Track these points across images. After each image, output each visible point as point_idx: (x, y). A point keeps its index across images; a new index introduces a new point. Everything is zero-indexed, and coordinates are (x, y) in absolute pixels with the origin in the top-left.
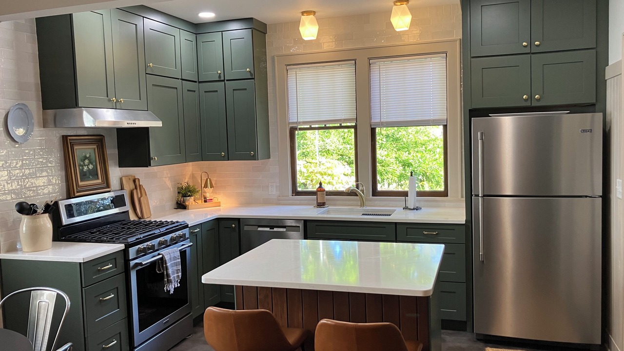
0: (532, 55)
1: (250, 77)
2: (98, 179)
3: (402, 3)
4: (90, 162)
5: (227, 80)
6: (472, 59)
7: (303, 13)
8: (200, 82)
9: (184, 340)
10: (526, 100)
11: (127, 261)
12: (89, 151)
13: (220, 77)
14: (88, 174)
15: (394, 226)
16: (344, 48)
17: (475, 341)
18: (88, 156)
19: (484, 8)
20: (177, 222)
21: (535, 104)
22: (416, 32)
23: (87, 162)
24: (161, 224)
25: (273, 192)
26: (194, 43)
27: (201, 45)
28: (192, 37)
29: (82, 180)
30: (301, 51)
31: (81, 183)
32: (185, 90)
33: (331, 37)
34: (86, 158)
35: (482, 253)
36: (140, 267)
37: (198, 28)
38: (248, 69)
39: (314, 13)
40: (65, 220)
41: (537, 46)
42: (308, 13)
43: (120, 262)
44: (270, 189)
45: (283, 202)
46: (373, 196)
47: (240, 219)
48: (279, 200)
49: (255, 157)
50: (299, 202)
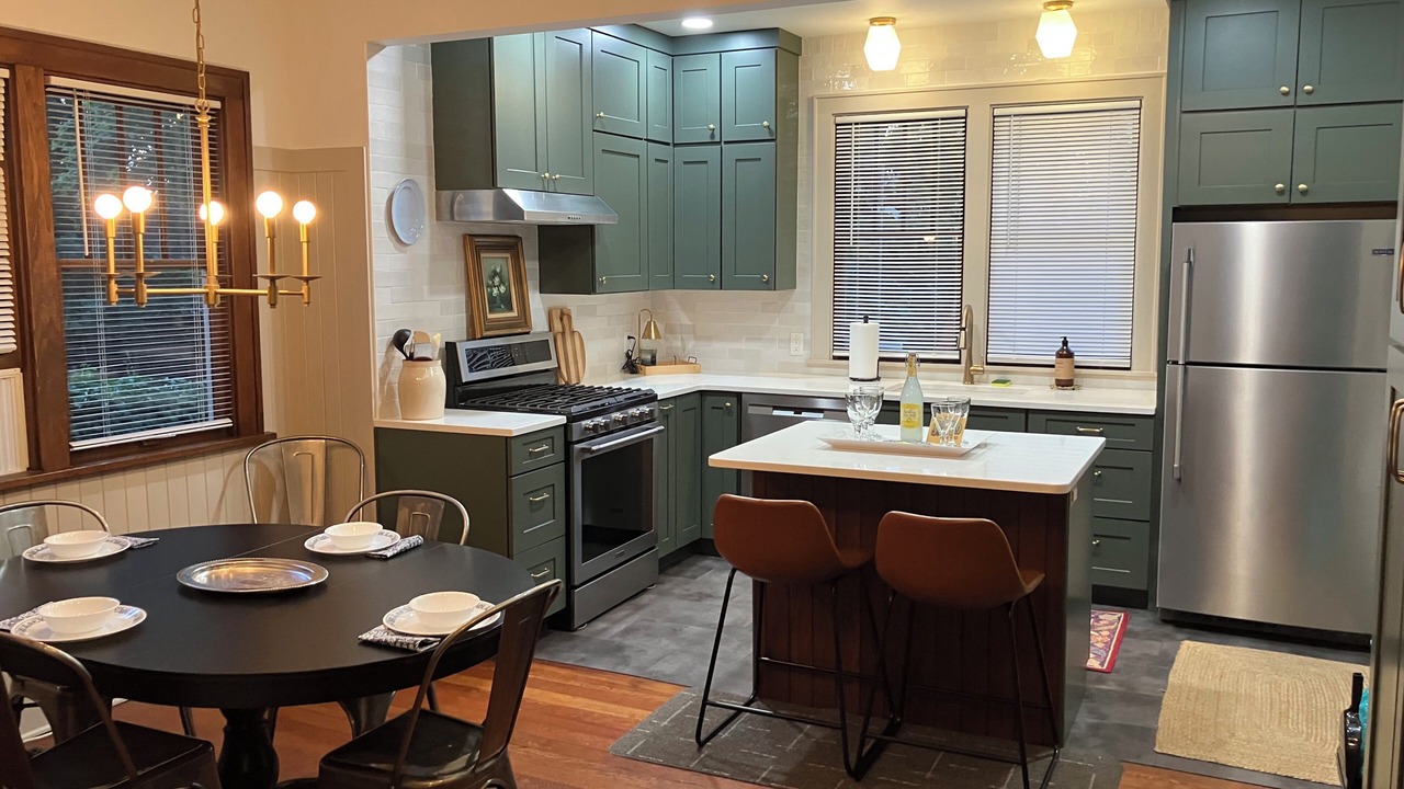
0: (1298, 110)
1: (769, 138)
2: (511, 309)
3: (1060, 7)
4: (502, 282)
5: (726, 142)
6: (1184, 115)
7: (873, 21)
8: (675, 145)
9: (644, 591)
10: (1281, 192)
11: (568, 444)
12: (500, 262)
13: (712, 136)
14: (498, 301)
15: (1023, 415)
16: (946, 85)
17: (1157, 624)
18: (498, 270)
19: (1209, 20)
20: (638, 390)
21: (1297, 199)
22: (1087, 56)
23: (497, 280)
24: (611, 392)
25: (799, 350)
26: (669, 72)
27: (679, 73)
28: (665, 62)
29: (491, 312)
30: (865, 90)
31: (490, 316)
32: (652, 160)
33: (924, 64)
34: (495, 274)
35: (1180, 466)
36: (588, 456)
37: (676, 45)
38: (765, 123)
39: (894, 20)
40: (467, 376)
41: (1309, 93)
42: (882, 20)
43: (560, 443)
44: (793, 345)
45: (815, 370)
46: (988, 364)
47: (741, 393)
48: (809, 366)
49: (770, 285)
50: (844, 371)
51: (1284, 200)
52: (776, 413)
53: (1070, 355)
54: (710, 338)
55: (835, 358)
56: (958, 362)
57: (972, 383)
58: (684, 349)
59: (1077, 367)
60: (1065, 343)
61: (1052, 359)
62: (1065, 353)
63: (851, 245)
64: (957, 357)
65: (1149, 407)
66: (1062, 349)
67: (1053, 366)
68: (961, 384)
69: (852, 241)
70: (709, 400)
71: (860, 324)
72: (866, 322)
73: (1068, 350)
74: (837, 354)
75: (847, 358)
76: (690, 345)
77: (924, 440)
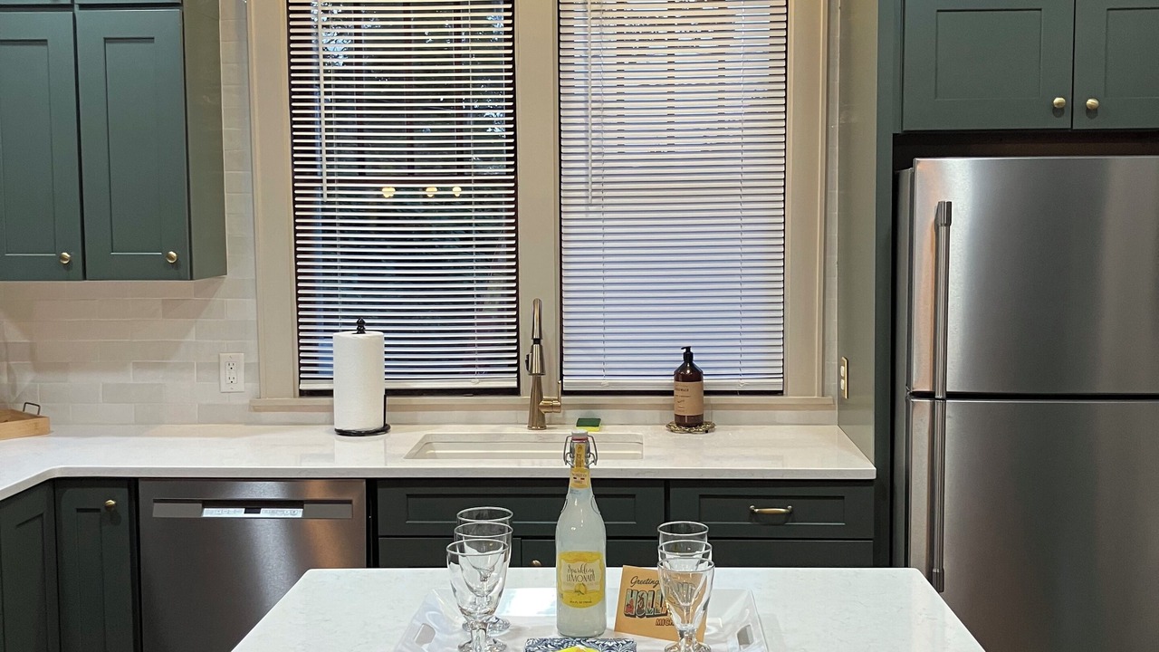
1: (171, 0)
5: (83, 6)
10: (1060, 110)
15: (660, 490)
25: (236, 383)
44: (225, 374)
45: (265, 415)
46: (565, 393)
47: (136, 480)
48: (256, 409)
49: (182, 270)
50: (324, 416)
51: (1063, 123)
52: (209, 513)
53: (697, 376)
54: (63, 367)
55: (303, 393)
56: (514, 392)
57: (543, 428)
58: (14, 389)
59: (708, 393)
60: (688, 356)
61: (667, 382)
62: (689, 372)
63: (326, 199)
64: (514, 384)
65: (864, 467)
66: (683, 368)
67: (670, 393)
68: (523, 430)
69: (326, 192)
70: (70, 497)
71: (349, 335)
72: (361, 331)
73: (693, 368)
74: (305, 386)
75: (329, 393)
76: (27, 380)
77: (611, 623)
